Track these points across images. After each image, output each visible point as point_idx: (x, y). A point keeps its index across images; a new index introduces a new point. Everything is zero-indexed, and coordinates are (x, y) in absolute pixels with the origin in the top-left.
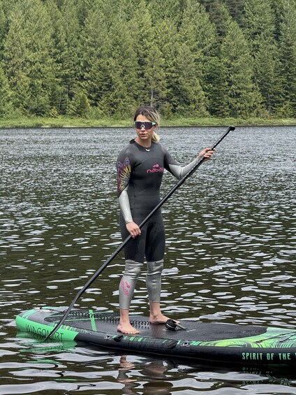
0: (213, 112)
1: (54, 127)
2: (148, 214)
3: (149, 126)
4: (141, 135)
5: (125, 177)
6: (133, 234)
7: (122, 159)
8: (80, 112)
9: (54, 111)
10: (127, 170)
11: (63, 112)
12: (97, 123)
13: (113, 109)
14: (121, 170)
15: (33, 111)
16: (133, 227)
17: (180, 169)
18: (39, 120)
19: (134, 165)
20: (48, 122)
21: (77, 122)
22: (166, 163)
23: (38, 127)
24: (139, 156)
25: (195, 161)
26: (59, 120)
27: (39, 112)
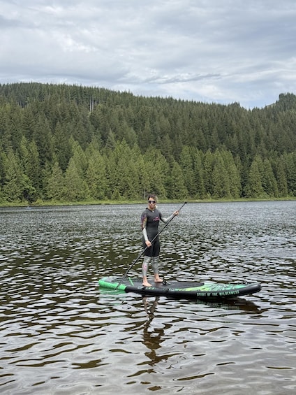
0: (169, 197)
1: (106, 204)
2: (154, 237)
3: (154, 202)
4: (150, 206)
5: (145, 222)
6: (149, 246)
7: (143, 215)
8: (116, 198)
9: (106, 198)
10: (146, 220)
11: (110, 198)
12: (123, 202)
13: (129, 197)
14: (143, 220)
15: (98, 198)
16: (148, 243)
17: (165, 220)
18: (100, 202)
19: (148, 218)
20: (104, 202)
21: (115, 202)
22: (160, 216)
23: (100, 204)
24: (150, 214)
25: (171, 216)
26: (108, 202)
27: (100, 198)
